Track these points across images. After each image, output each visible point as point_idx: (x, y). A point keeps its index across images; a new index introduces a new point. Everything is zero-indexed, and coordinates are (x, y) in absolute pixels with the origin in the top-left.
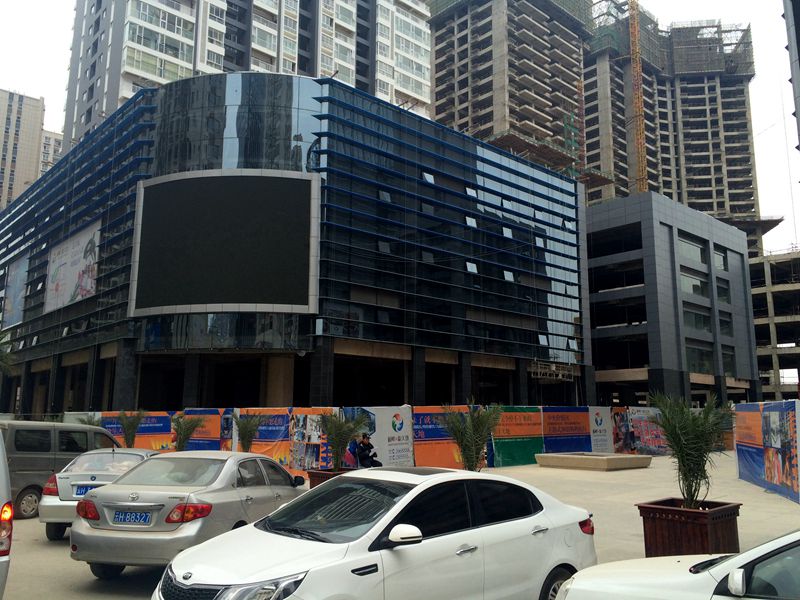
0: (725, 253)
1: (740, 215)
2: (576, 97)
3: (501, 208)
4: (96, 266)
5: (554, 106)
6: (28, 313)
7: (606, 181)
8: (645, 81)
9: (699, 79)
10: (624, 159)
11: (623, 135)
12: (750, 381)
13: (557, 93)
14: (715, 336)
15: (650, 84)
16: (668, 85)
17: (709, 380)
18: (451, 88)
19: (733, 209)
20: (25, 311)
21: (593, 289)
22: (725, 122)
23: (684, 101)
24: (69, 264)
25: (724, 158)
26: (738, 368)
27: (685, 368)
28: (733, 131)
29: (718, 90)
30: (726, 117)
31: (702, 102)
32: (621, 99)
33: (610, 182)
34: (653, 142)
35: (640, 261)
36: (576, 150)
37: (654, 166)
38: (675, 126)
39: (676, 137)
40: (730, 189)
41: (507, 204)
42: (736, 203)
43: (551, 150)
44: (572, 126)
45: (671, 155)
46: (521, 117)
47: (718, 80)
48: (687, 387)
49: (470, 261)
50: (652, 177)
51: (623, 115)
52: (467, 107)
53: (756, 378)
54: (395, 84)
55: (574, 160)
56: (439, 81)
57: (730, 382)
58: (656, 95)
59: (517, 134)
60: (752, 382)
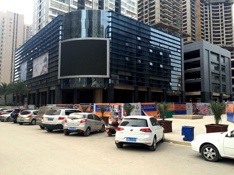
0: (224, 58)
1: (229, 45)
2: (180, 10)
3: (159, 46)
4: (48, 65)
5: (173, 13)
6: (28, 77)
7: (189, 36)
8: (201, 5)
9: (217, 4)
10: (194, 29)
11: (194, 22)
12: (230, 95)
13: (174, 9)
14: (220, 82)
15: (202, 6)
16: (208, 6)
17: (218, 95)
18: (142, 9)
19: (227, 43)
20: (27, 77)
21: (185, 69)
22: (225, 17)
23: (213, 11)
24: (39, 64)
25: (224, 28)
26: (227, 91)
27: (211, 91)
28: (227, 20)
29: (223, 7)
30: (225, 15)
31: (218, 11)
32: (194, 10)
33: (190, 36)
34: (203, 23)
35: (199, 61)
36: (180, 27)
37: (203, 31)
38: (210, 18)
39: (210, 22)
40: (226, 37)
41: (161, 45)
42: (227, 42)
43: (173, 27)
44: (179, 20)
45: (208, 28)
46: (164, 17)
47: (223, 4)
48: (212, 97)
49: (151, 62)
50: (202, 34)
51: (194, 15)
52: (147, 14)
53: (232, 94)
54: (126, 9)
55: (179, 30)
56: (139, 7)
57: (224, 95)
58: (204, 9)
59: (162, 22)
60: (231, 95)
